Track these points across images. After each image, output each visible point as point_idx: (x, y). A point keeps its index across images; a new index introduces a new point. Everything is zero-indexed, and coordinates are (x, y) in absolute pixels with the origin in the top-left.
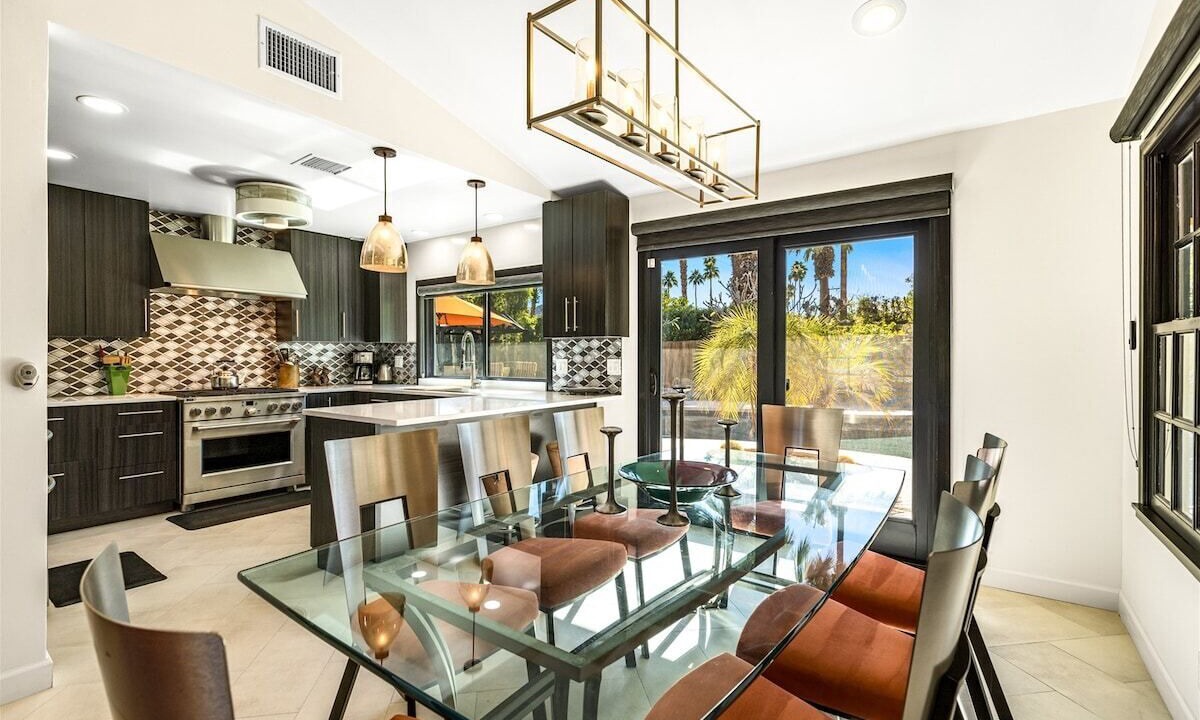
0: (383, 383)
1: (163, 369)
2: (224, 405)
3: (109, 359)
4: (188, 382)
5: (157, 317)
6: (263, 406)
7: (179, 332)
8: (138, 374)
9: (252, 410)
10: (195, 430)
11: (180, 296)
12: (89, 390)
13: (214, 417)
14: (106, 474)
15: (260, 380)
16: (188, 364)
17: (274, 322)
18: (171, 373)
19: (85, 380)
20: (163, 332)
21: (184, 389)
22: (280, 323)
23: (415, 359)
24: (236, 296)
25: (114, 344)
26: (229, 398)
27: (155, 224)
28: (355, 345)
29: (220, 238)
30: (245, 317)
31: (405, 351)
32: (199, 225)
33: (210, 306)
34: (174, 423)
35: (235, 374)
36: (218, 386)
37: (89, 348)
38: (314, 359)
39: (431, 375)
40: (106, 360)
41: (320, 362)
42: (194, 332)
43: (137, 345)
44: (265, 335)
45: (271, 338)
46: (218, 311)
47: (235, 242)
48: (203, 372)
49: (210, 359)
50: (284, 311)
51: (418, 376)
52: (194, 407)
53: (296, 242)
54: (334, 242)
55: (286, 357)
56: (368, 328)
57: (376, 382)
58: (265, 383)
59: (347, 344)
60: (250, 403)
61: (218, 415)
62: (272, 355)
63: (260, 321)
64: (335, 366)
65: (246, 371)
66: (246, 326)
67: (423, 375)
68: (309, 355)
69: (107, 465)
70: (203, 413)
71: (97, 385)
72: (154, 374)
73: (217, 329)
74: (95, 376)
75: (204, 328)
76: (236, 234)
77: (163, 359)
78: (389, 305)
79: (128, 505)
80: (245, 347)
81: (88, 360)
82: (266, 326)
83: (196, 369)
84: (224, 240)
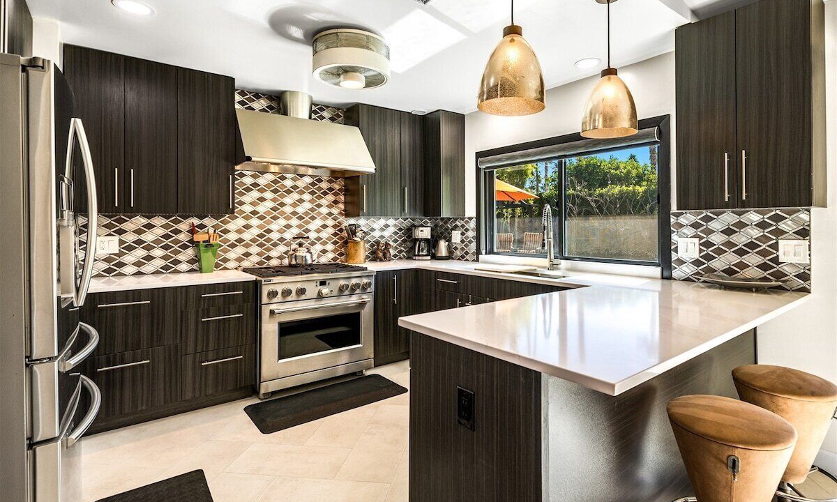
0: (441, 258)
1: (247, 246)
2: (299, 286)
3: (200, 237)
4: (269, 258)
5: (242, 194)
6: (334, 286)
7: (262, 209)
8: (225, 251)
9: (325, 290)
10: (272, 313)
11: (263, 173)
12: (184, 267)
13: (289, 299)
14: (190, 359)
15: (330, 256)
16: (269, 240)
17: (342, 198)
18: (254, 249)
19: (180, 257)
20: (247, 208)
21: (265, 265)
22: (349, 199)
23: (474, 234)
24: (310, 171)
25: (207, 221)
26: (304, 277)
27: (242, 103)
28: (413, 219)
29: (297, 114)
30: (318, 193)
31: (463, 226)
32: (278, 102)
33: (288, 183)
34: (254, 304)
35: (309, 251)
36: (294, 262)
37: (184, 226)
38: (377, 234)
39: (491, 252)
40: (197, 238)
41: (382, 237)
42: (274, 209)
43: (225, 222)
44: (335, 211)
45: (340, 214)
46: (295, 187)
47: (310, 118)
48: (282, 249)
49: (288, 235)
50: (351, 187)
51: (478, 252)
52: (271, 288)
53: (364, 118)
54: (397, 117)
55: (354, 233)
56: (427, 202)
57: (434, 257)
58: (335, 259)
59: (405, 219)
60: (323, 283)
61: (293, 296)
62: (341, 230)
63: (331, 197)
64: (395, 241)
65: (318, 247)
66: (318, 202)
67: (484, 252)
68: (373, 230)
69: (191, 349)
70: (279, 295)
71: (191, 262)
72: (240, 250)
73: (294, 205)
74: (190, 252)
75: (282, 205)
76: (311, 112)
77: (247, 236)
78: (448, 179)
79: (210, 391)
80: (318, 223)
81: (183, 237)
82: (336, 202)
83: (275, 245)
84: (300, 116)
